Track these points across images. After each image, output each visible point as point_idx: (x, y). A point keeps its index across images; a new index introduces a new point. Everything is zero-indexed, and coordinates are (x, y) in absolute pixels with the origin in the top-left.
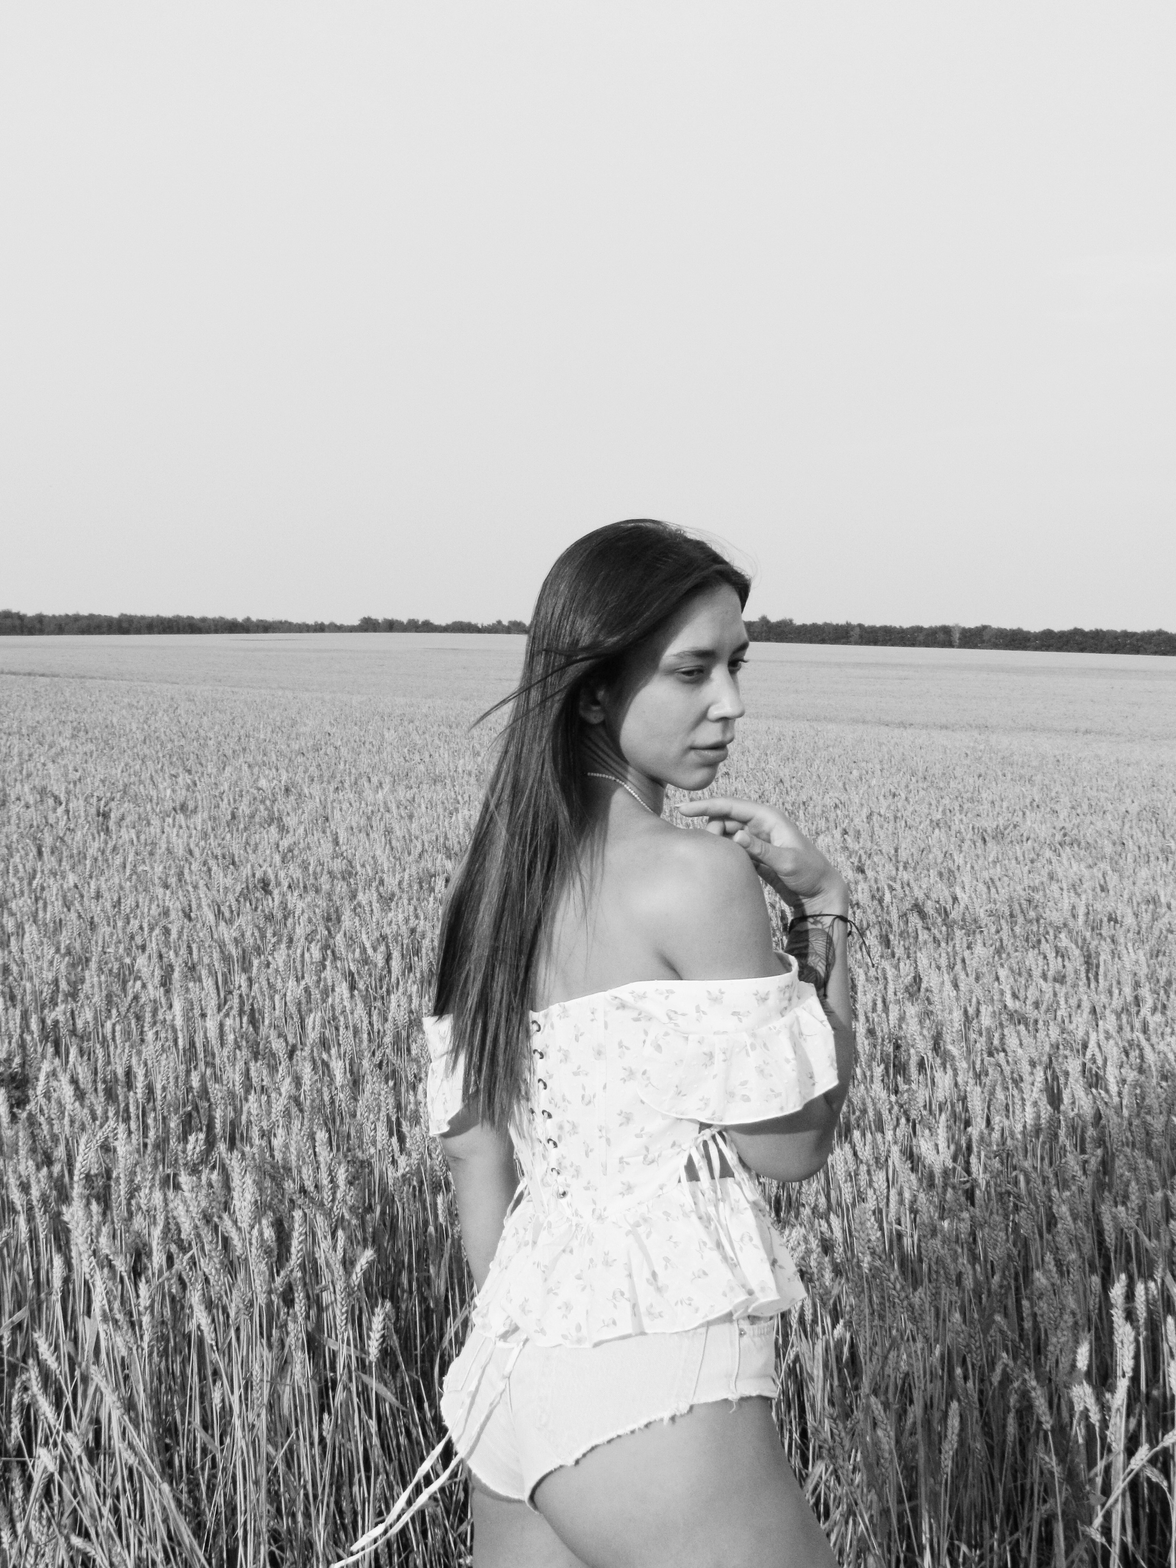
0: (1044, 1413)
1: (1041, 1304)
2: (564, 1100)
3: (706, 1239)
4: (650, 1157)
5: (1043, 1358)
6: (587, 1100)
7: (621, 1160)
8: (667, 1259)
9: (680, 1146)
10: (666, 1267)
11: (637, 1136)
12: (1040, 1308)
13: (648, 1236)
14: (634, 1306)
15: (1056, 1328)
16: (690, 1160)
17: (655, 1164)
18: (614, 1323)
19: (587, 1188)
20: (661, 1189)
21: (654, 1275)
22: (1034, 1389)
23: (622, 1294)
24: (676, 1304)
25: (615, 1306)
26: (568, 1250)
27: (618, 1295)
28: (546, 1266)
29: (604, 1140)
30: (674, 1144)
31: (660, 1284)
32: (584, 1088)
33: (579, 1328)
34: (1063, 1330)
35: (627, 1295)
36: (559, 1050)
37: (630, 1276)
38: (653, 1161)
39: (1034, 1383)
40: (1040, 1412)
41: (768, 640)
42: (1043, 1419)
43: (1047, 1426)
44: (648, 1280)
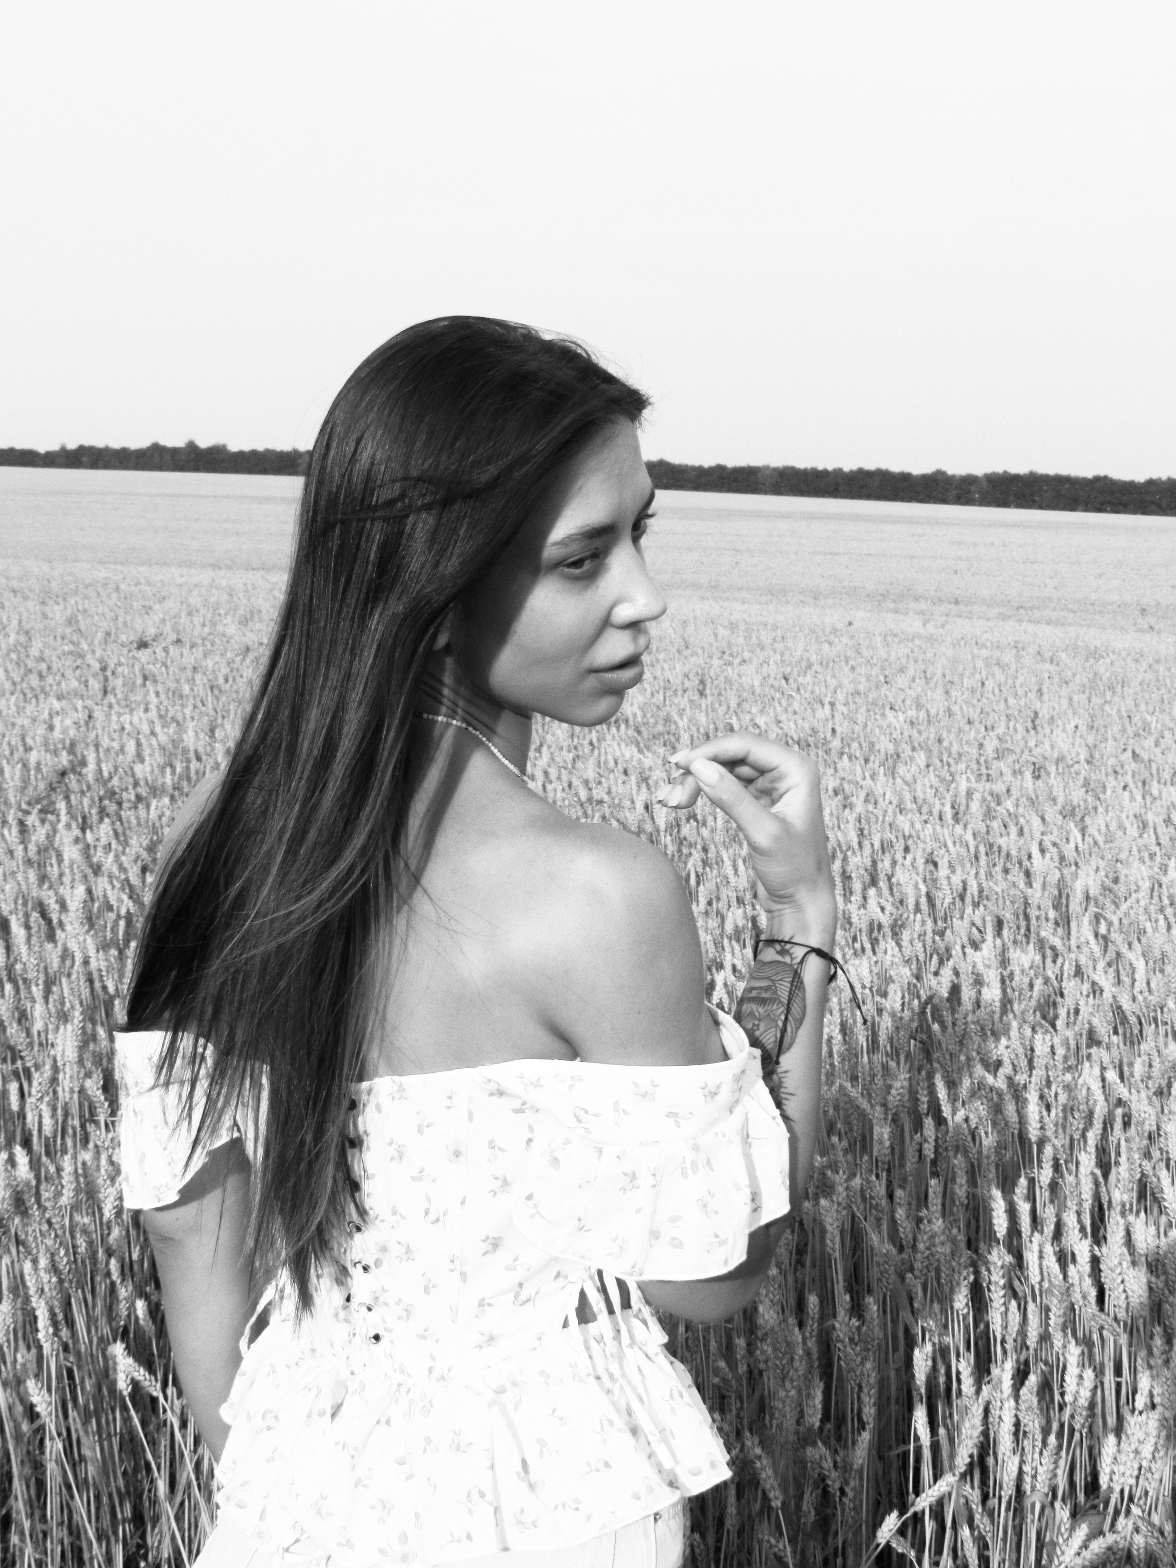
0: (772, 1487)
1: (765, 1348)
2: (394, 1213)
3: (614, 1416)
4: (524, 1295)
5: (767, 1417)
6: (432, 1216)
7: (481, 1304)
8: (542, 1442)
9: (566, 1277)
10: (541, 1453)
11: (508, 1268)
12: (763, 1352)
13: (516, 1406)
14: (496, 1510)
15: (783, 1379)
16: (583, 1295)
17: (531, 1303)
18: (469, 1537)
19: (422, 1337)
20: (539, 1339)
21: (524, 1463)
22: (760, 1457)
23: (482, 1495)
24: (556, 1508)
25: (470, 1512)
26: (383, 1420)
27: (475, 1496)
28: (356, 1449)
29: (457, 1274)
30: (558, 1275)
31: (533, 1480)
32: (429, 1201)
33: (404, 1539)
34: (792, 1381)
35: (489, 1497)
36: (390, 1144)
37: (492, 1467)
38: (528, 1301)
39: (758, 1451)
40: (768, 1486)
41: (196, 469)
42: (771, 1495)
43: (776, 1503)
44: (518, 1474)
